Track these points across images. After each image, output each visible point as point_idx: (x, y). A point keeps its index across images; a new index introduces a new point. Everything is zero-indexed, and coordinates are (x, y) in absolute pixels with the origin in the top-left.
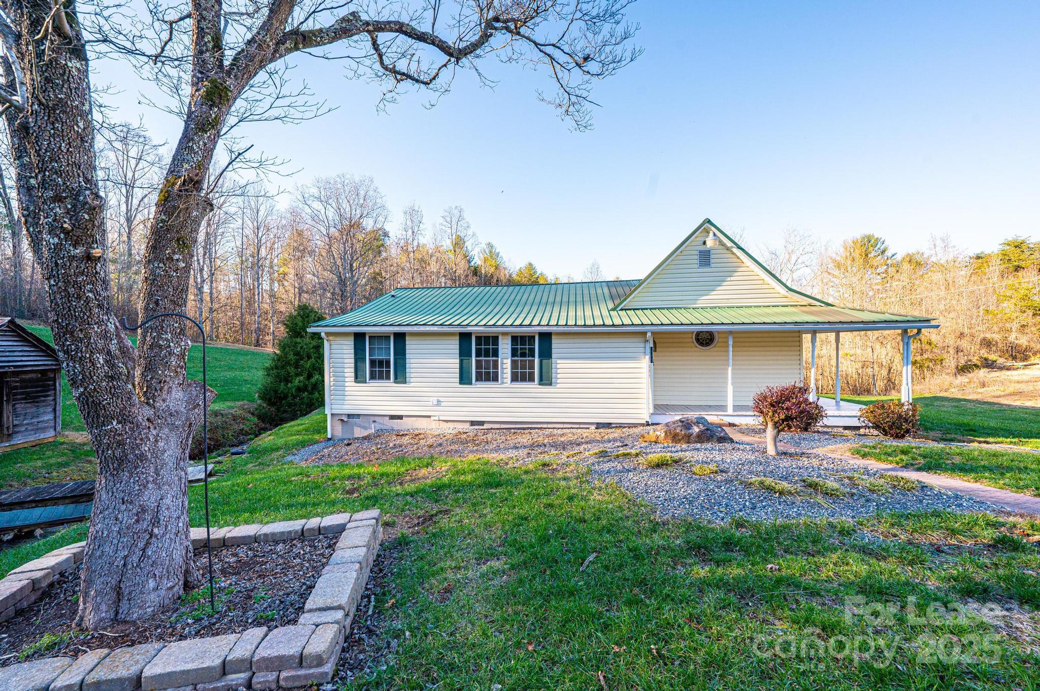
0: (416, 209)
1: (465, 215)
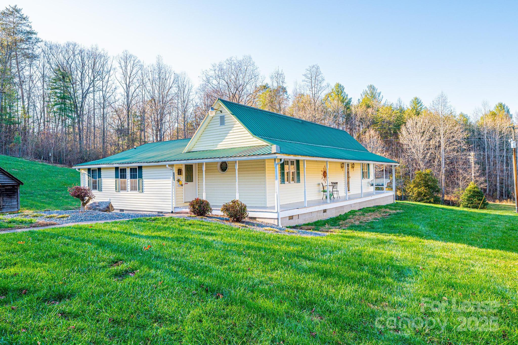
0: (280, 72)
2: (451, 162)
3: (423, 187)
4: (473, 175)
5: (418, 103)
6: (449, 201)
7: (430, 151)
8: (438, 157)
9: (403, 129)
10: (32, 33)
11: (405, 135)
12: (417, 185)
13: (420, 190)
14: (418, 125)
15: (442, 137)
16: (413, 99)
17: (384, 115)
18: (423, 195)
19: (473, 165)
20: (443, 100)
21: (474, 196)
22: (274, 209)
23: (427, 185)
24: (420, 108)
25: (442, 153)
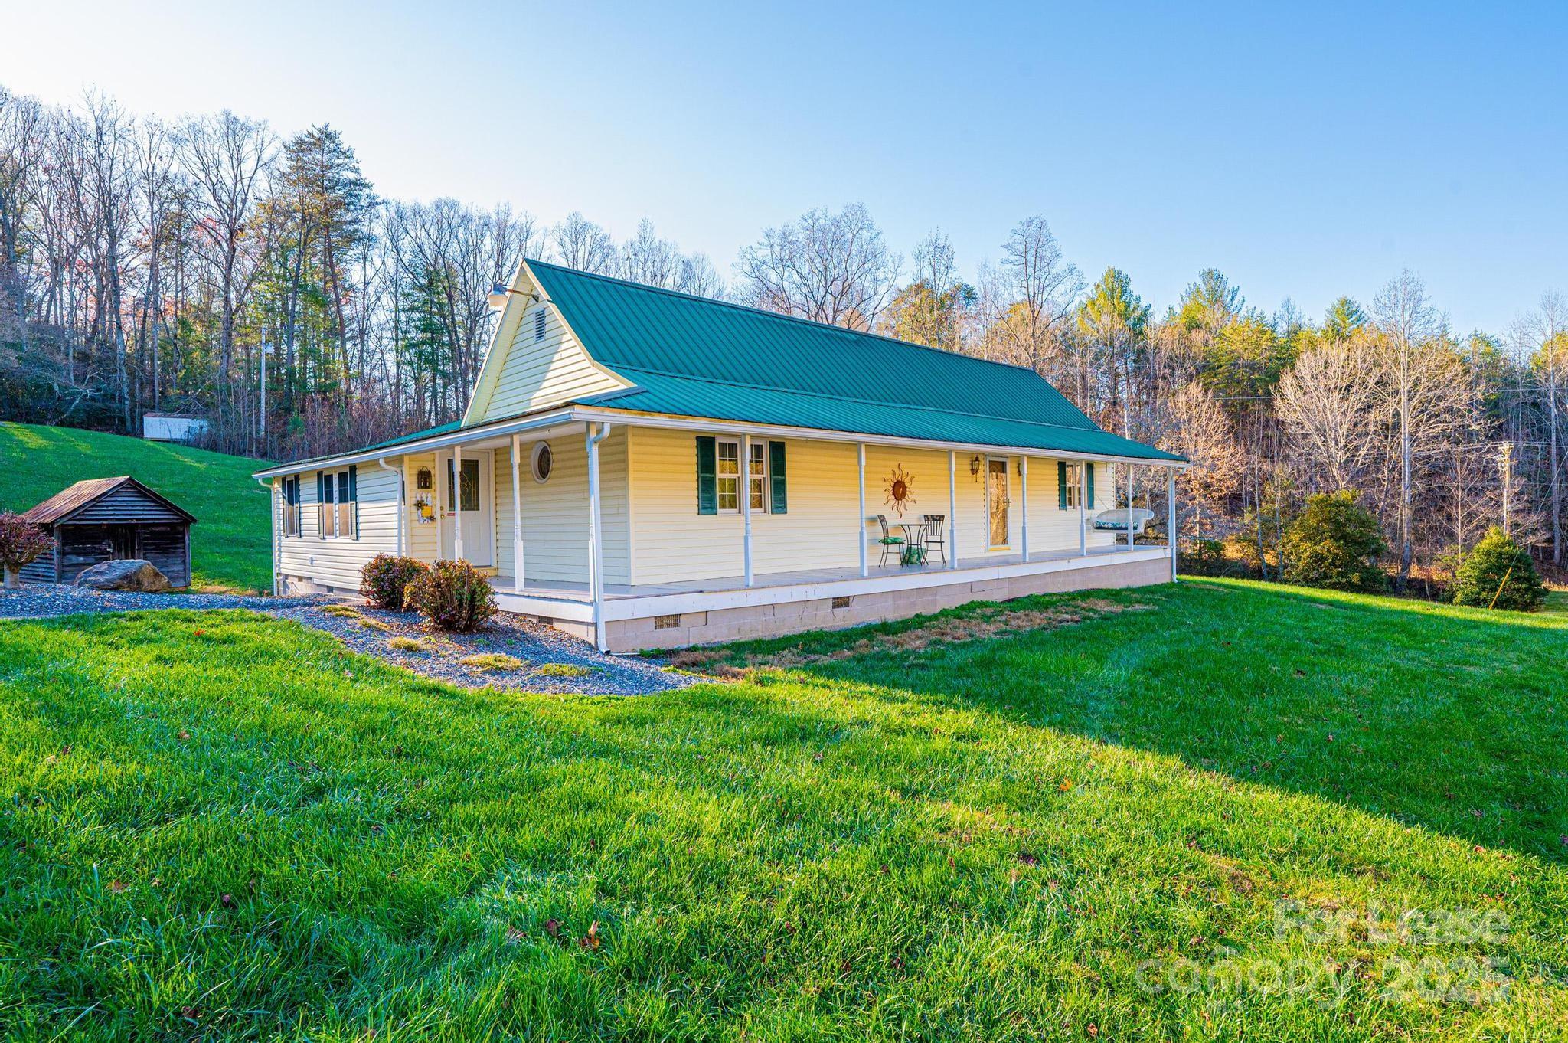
0: (941, 243)
2: (1435, 470)
3: (1328, 541)
4: (1507, 507)
5: (1351, 314)
6: (1423, 581)
7: (1368, 441)
8: (1391, 457)
9: (1287, 381)
10: (361, 184)
11: (1292, 398)
12: (1310, 536)
13: (1318, 548)
14: (1331, 369)
15: (1404, 398)
16: (1336, 302)
17: (1236, 346)
18: (1326, 563)
19: (1507, 480)
20: (1407, 293)
21: (1499, 568)
23: (1339, 534)
24: (1355, 326)
25: (1405, 444)
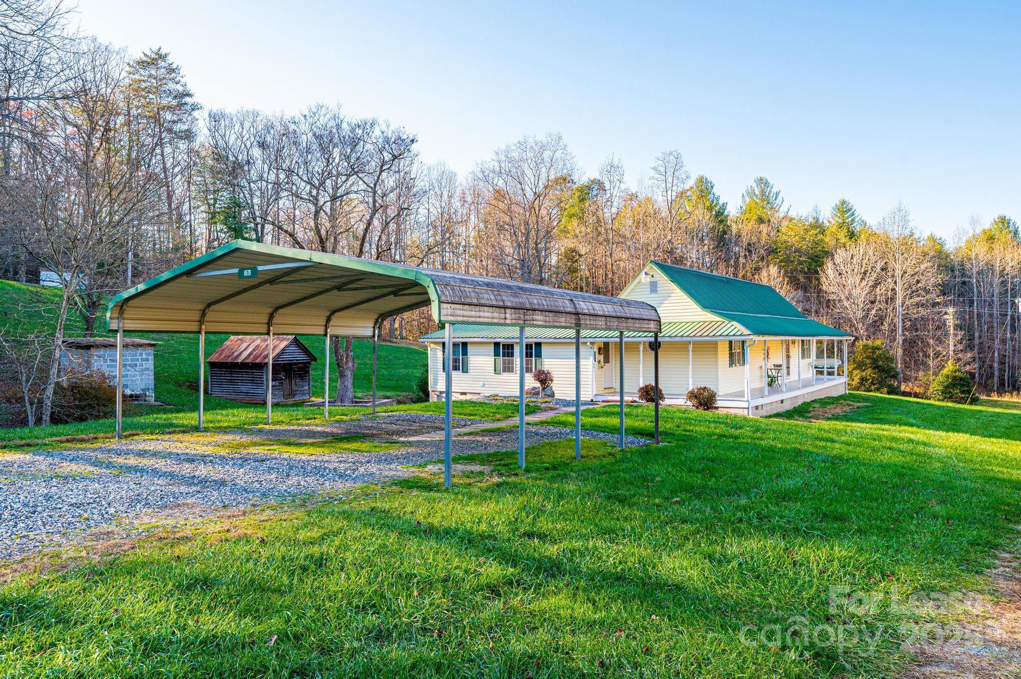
0: (616, 163)
1: (684, 159)
2: (914, 325)
3: (869, 369)
4: (952, 348)
5: (847, 211)
6: (910, 391)
7: (877, 306)
8: (890, 316)
9: (829, 267)
14: (855, 259)
16: (838, 202)
17: (790, 237)
18: (869, 382)
19: (952, 331)
20: (901, 215)
21: (954, 385)
22: (743, 396)
23: (875, 365)
24: (850, 219)
25: (899, 309)
